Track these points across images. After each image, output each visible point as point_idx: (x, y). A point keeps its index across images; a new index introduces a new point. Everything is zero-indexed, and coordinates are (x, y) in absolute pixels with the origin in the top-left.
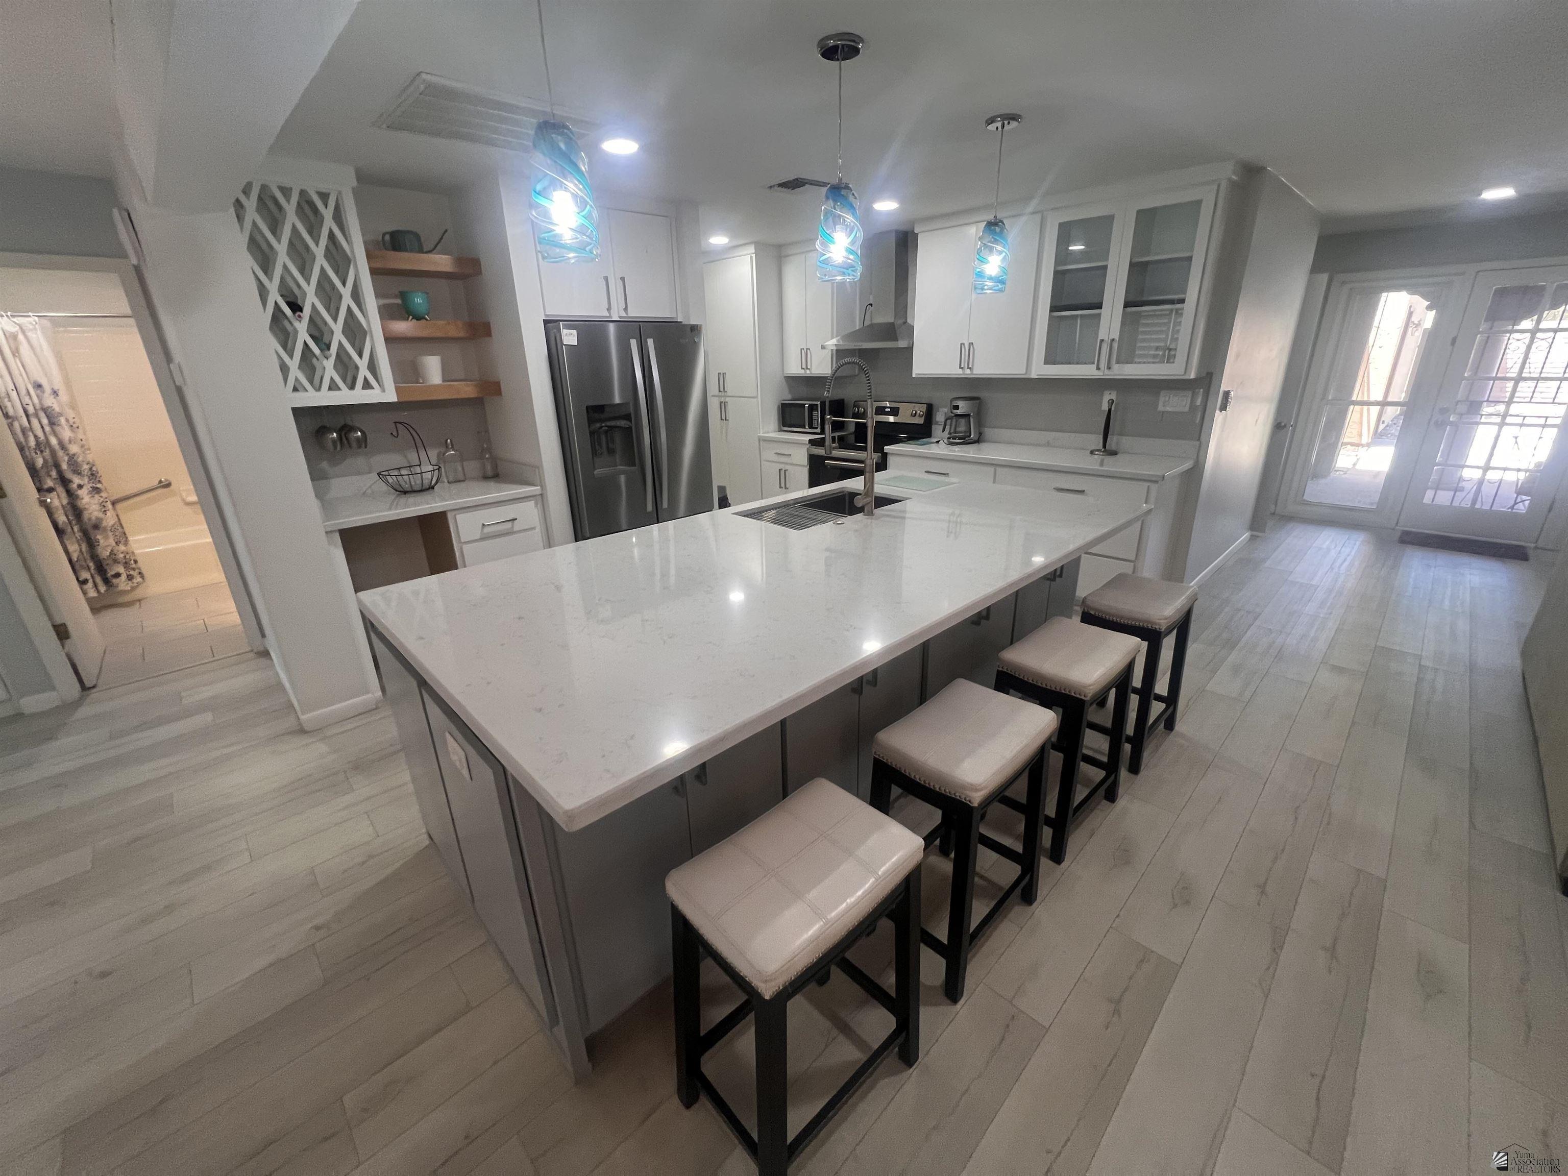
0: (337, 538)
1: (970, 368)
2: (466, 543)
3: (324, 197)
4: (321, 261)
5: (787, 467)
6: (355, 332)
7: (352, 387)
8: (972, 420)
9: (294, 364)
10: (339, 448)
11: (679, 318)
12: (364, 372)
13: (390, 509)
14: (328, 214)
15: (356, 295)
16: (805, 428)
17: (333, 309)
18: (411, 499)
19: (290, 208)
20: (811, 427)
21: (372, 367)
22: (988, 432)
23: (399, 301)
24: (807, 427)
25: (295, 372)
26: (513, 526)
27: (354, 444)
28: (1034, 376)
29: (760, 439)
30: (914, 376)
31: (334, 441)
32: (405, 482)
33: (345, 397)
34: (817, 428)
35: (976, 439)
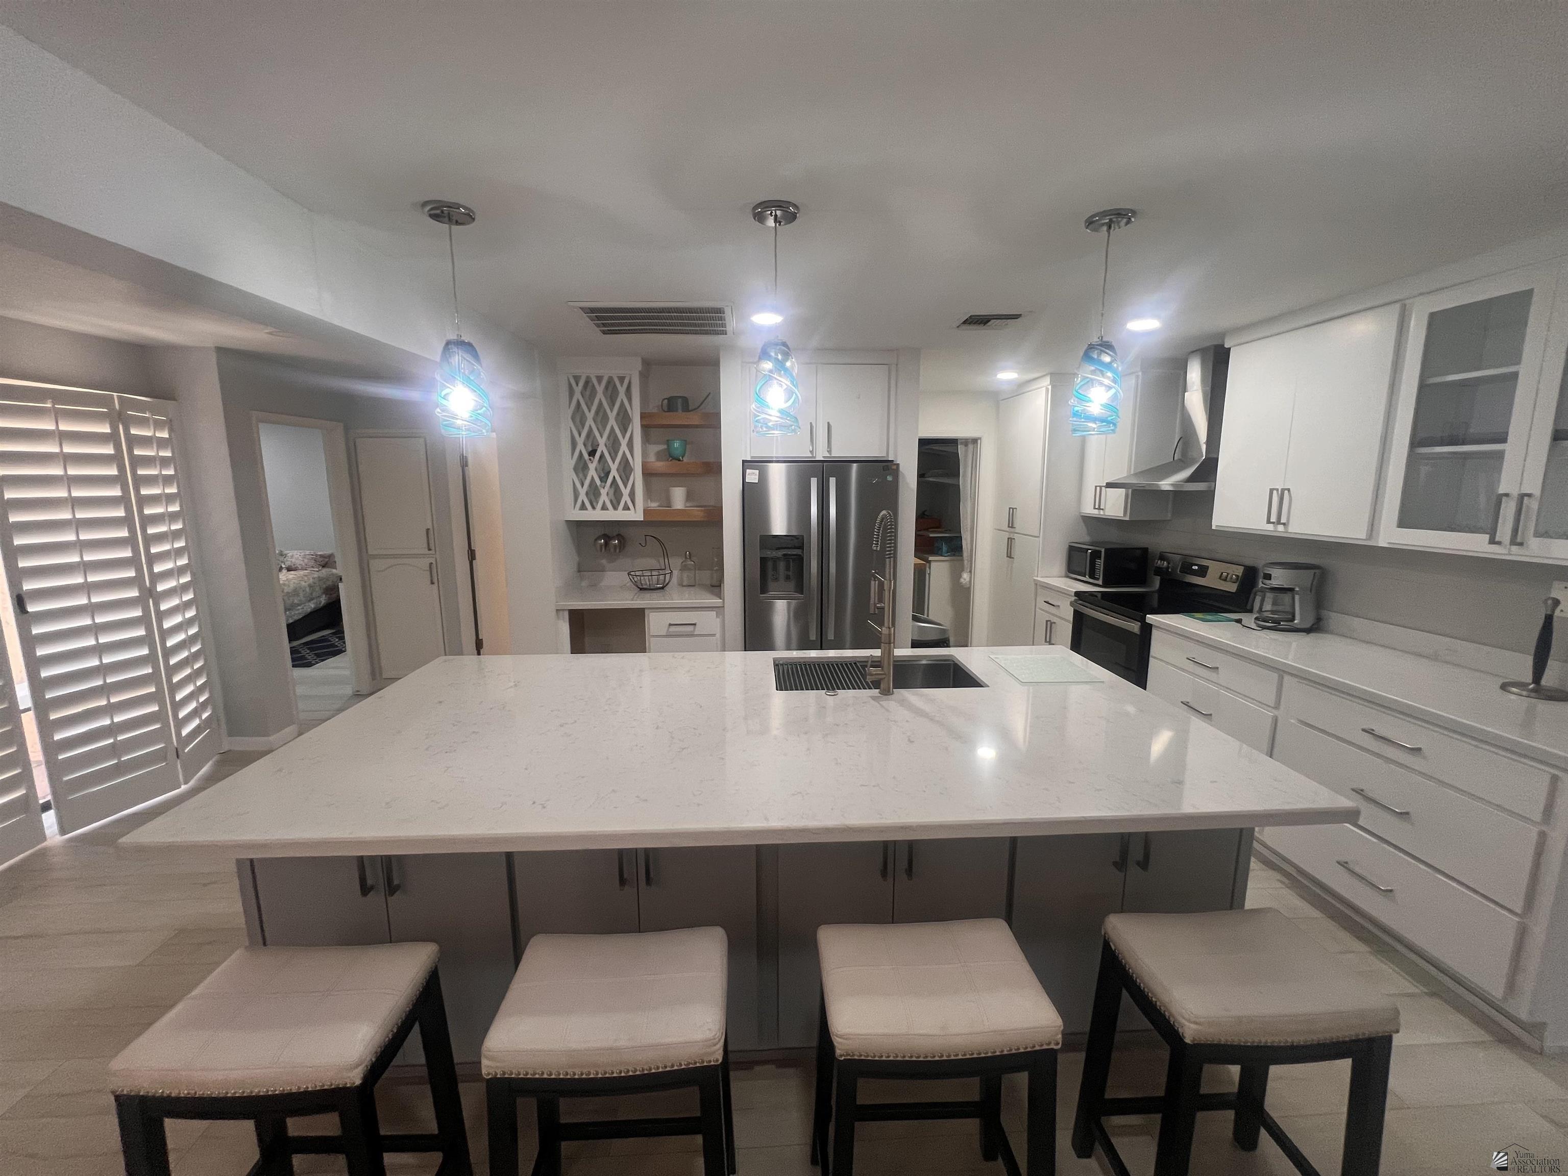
0: (566, 614)
1: (1284, 524)
2: (653, 636)
3: (622, 379)
4: (612, 422)
5: (1054, 619)
6: (626, 469)
7: (615, 508)
8: (1297, 597)
9: (583, 492)
10: (618, 550)
11: (890, 456)
12: (626, 498)
13: (632, 600)
14: (622, 390)
15: (630, 445)
16: (1085, 577)
17: (614, 454)
18: (648, 595)
19: (600, 389)
20: (1092, 576)
21: (632, 495)
22: (1334, 618)
23: (665, 447)
24: (1087, 577)
25: (582, 497)
26: (694, 630)
27: (612, 550)
28: (1382, 543)
29: (1037, 583)
30: (1214, 528)
31: (601, 545)
32: (646, 582)
33: (612, 515)
34: (1098, 579)
35: (1307, 625)
